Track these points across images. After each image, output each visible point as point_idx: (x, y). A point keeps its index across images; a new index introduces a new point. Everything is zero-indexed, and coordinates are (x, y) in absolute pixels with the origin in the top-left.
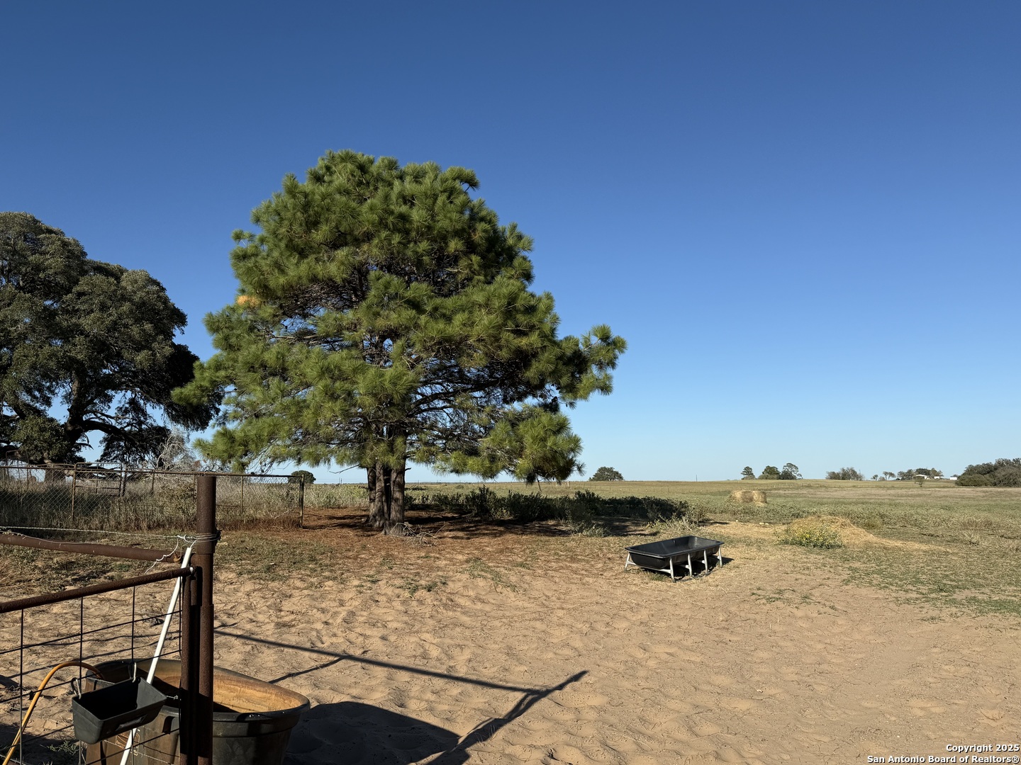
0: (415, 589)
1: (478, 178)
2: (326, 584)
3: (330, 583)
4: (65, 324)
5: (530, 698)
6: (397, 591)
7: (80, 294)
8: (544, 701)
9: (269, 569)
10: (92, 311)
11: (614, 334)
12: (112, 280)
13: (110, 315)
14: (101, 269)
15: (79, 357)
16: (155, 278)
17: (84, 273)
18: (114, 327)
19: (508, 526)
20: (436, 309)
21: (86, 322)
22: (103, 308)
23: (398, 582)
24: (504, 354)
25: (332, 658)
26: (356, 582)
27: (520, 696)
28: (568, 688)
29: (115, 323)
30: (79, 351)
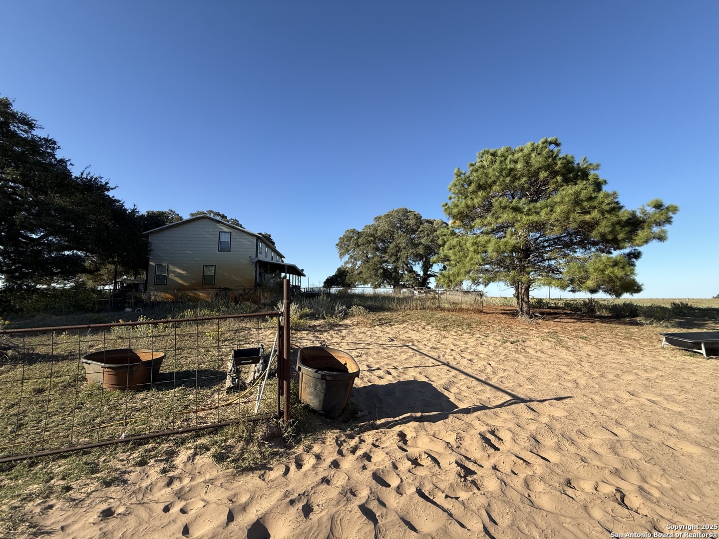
0: (506, 342)
1: (559, 141)
2: (465, 335)
3: (466, 335)
4: (417, 242)
5: (513, 401)
6: (496, 342)
7: (421, 231)
8: (522, 405)
9: (445, 327)
10: (425, 236)
11: (666, 204)
12: (430, 225)
13: (430, 237)
14: (428, 221)
15: (421, 253)
16: (445, 221)
17: (421, 223)
18: (432, 241)
19: (602, 319)
20: (530, 210)
21: (423, 241)
22: (428, 235)
23: (499, 338)
24: (573, 226)
25: (440, 364)
26: (478, 336)
27: (509, 398)
28: (546, 403)
29: (432, 240)
30: (421, 250)
